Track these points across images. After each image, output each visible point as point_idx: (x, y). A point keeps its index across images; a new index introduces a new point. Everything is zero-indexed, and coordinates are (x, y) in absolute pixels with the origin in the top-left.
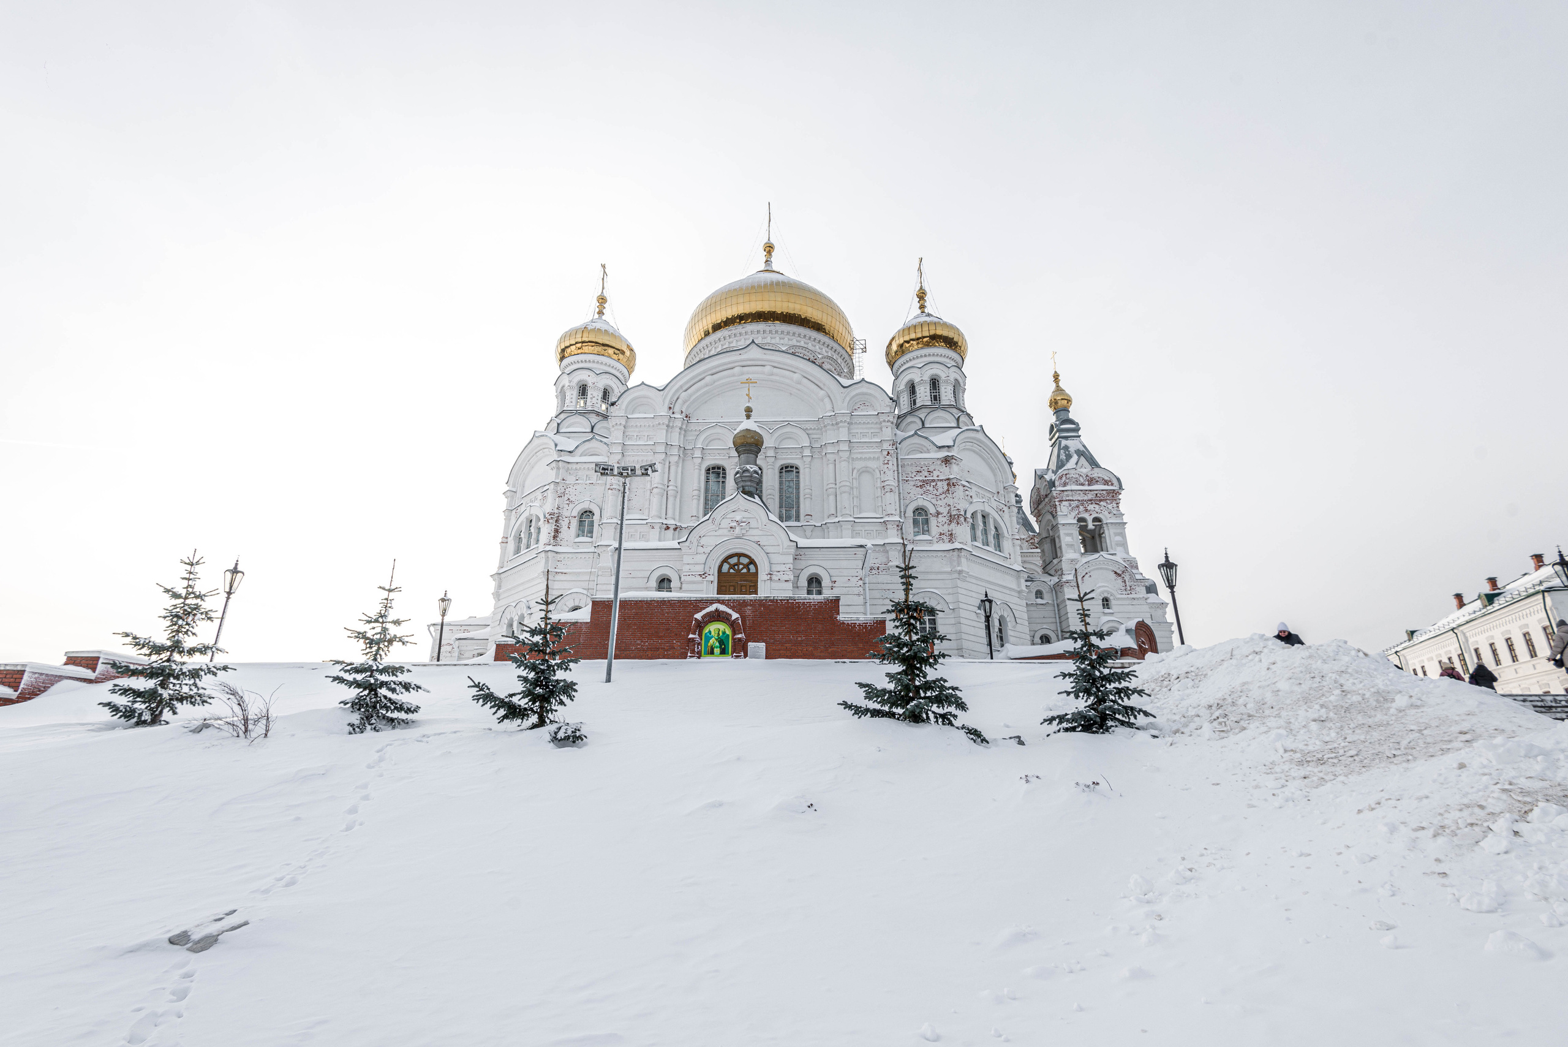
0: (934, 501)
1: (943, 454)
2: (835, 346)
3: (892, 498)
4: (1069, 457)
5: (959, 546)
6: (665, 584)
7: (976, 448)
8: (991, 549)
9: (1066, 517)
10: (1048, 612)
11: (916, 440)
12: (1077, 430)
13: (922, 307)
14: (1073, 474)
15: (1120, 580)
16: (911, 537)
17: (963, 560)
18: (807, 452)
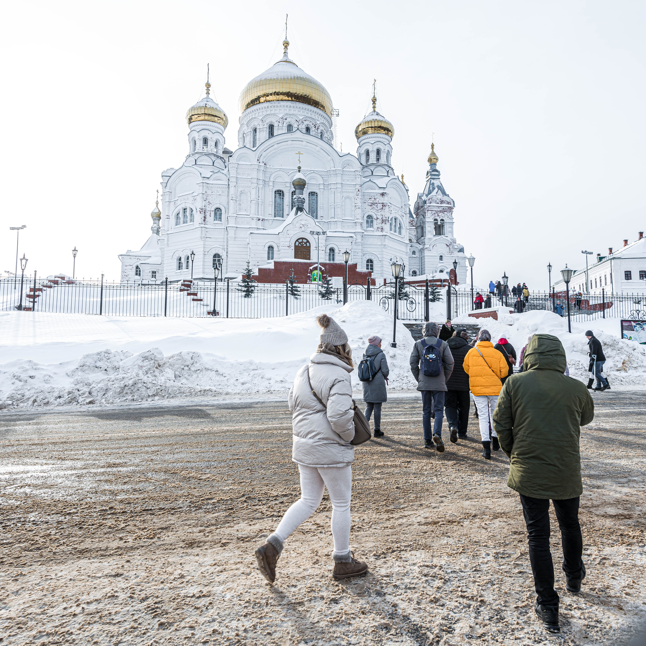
0: (376, 213)
1: (382, 191)
2: (325, 115)
3: (359, 211)
4: (434, 189)
5: (385, 234)
6: (271, 249)
7: (395, 186)
8: (397, 234)
9: (429, 218)
10: (417, 261)
11: (370, 183)
12: (439, 175)
13: (374, 107)
14: (434, 198)
15: (448, 248)
16: (365, 228)
17: (386, 240)
18: (322, 187)
